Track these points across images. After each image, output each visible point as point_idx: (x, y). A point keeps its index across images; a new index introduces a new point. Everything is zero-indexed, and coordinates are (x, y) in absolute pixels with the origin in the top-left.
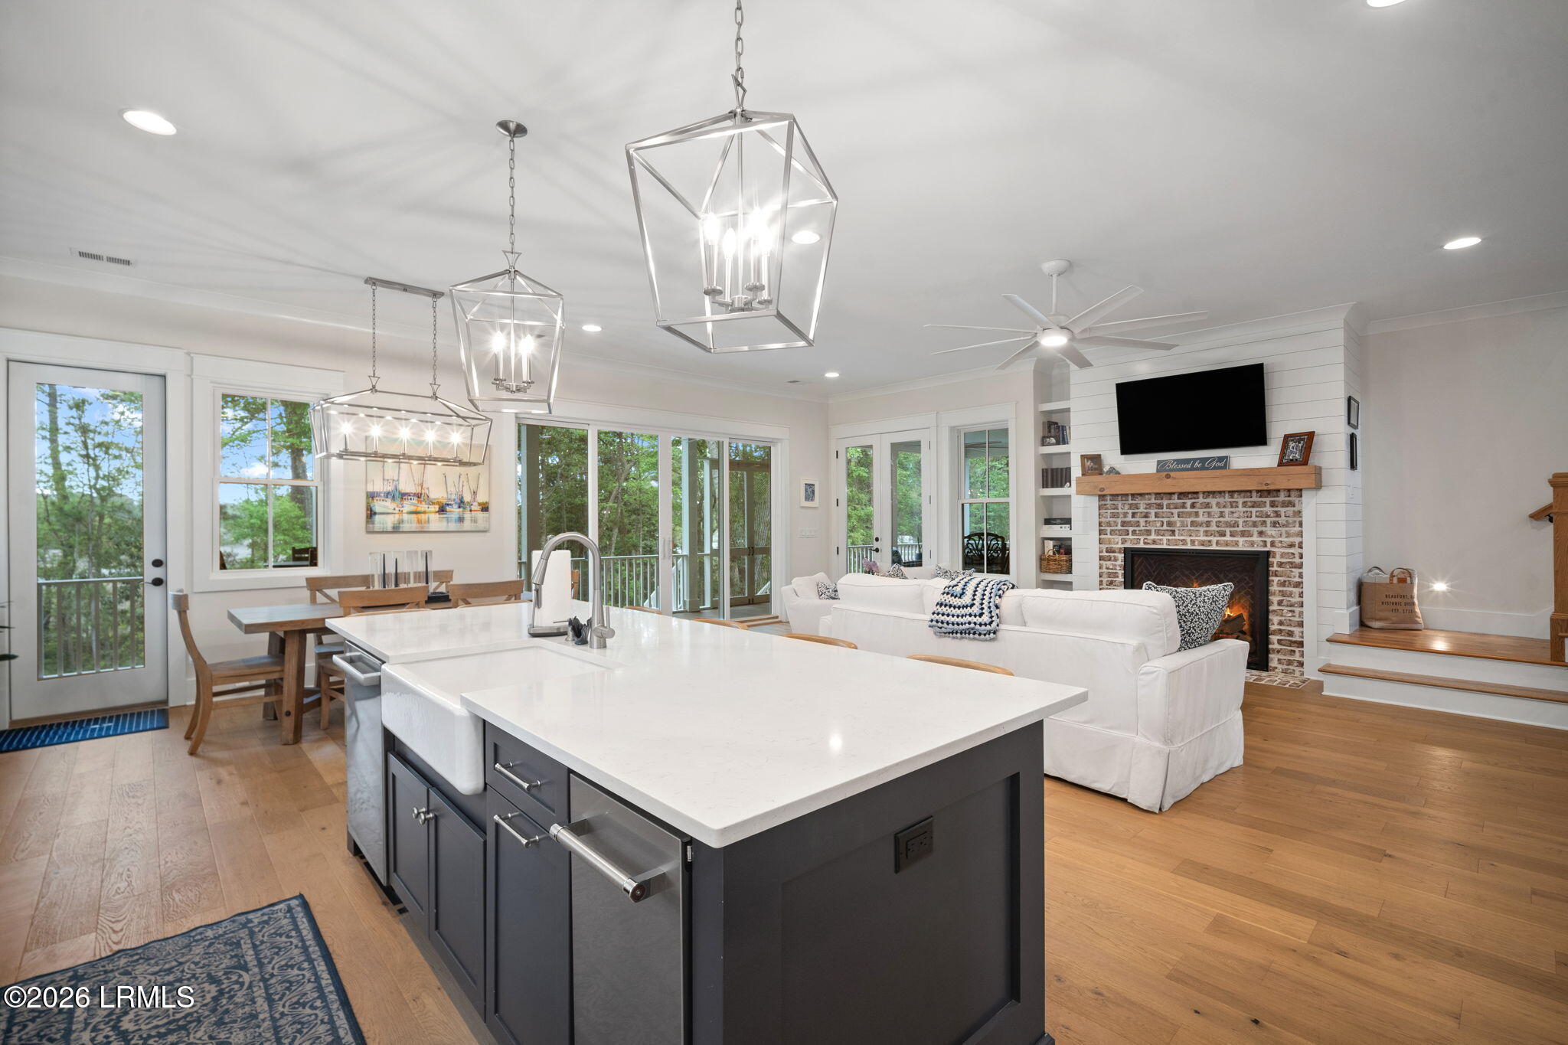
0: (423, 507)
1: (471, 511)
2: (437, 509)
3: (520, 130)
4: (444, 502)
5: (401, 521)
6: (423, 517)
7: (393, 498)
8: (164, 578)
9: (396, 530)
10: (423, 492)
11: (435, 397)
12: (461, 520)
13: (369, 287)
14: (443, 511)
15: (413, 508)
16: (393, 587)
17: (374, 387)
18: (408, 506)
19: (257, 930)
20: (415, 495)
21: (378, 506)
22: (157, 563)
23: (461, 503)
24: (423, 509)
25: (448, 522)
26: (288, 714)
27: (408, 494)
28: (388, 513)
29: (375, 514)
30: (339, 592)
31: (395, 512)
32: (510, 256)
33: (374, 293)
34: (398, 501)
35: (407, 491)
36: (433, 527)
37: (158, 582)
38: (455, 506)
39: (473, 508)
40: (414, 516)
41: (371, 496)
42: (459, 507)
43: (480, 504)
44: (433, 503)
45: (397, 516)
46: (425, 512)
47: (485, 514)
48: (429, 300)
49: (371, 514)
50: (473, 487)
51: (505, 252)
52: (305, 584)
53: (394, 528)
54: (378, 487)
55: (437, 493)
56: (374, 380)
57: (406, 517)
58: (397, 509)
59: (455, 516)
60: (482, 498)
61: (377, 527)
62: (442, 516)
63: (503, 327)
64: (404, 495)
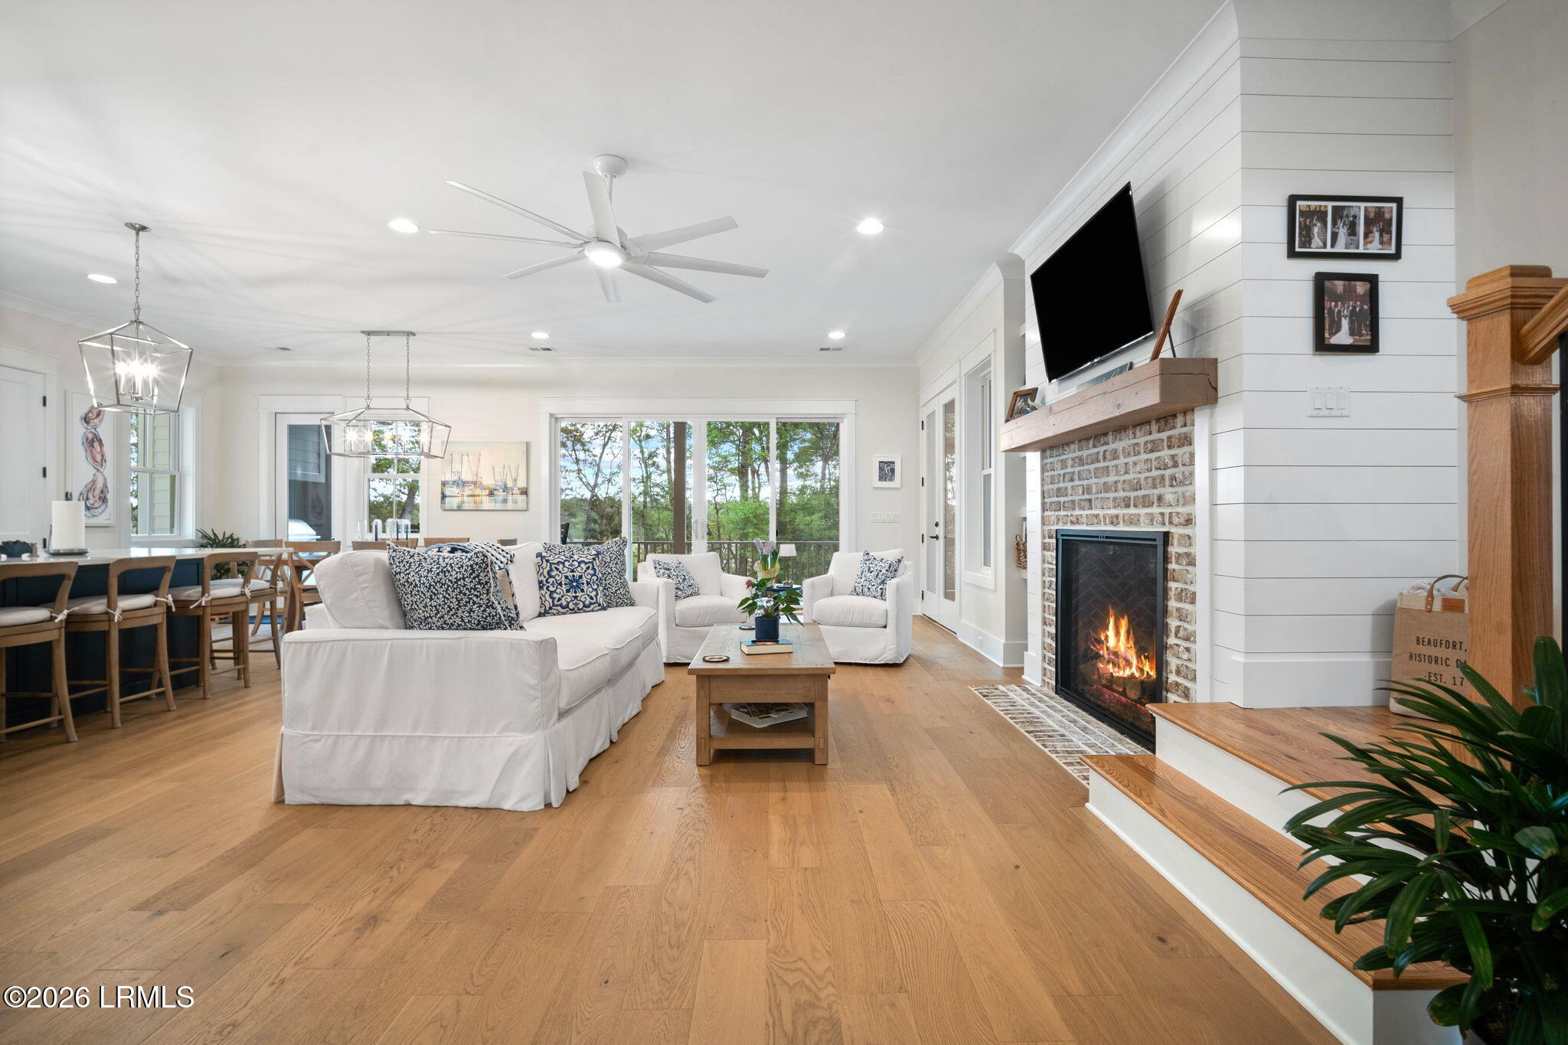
0: (478, 492)
1: (513, 494)
2: (488, 493)
4: (493, 487)
5: (463, 502)
6: (478, 499)
7: (458, 485)
9: (459, 509)
10: (478, 480)
12: (505, 501)
14: (492, 494)
15: (470, 493)
18: (467, 492)
20: (472, 482)
21: (448, 492)
23: (505, 489)
25: (495, 503)
27: (468, 482)
28: (455, 496)
29: (446, 496)
31: (459, 495)
34: (461, 487)
35: (468, 480)
36: (485, 506)
38: (501, 491)
39: (514, 492)
40: (471, 498)
41: (444, 484)
42: (504, 491)
43: (519, 489)
44: (485, 489)
45: (460, 498)
46: (479, 496)
47: (524, 497)
49: (444, 496)
50: (514, 476)
53: (458, 507)
54: (448, 477)
55: (488, 481)
57: (466, 499)
58: (460, 493)
59: (500, 498)
60: (521, 484)
61: (447, 506)
62: (491, 498)
64: (464, 483)
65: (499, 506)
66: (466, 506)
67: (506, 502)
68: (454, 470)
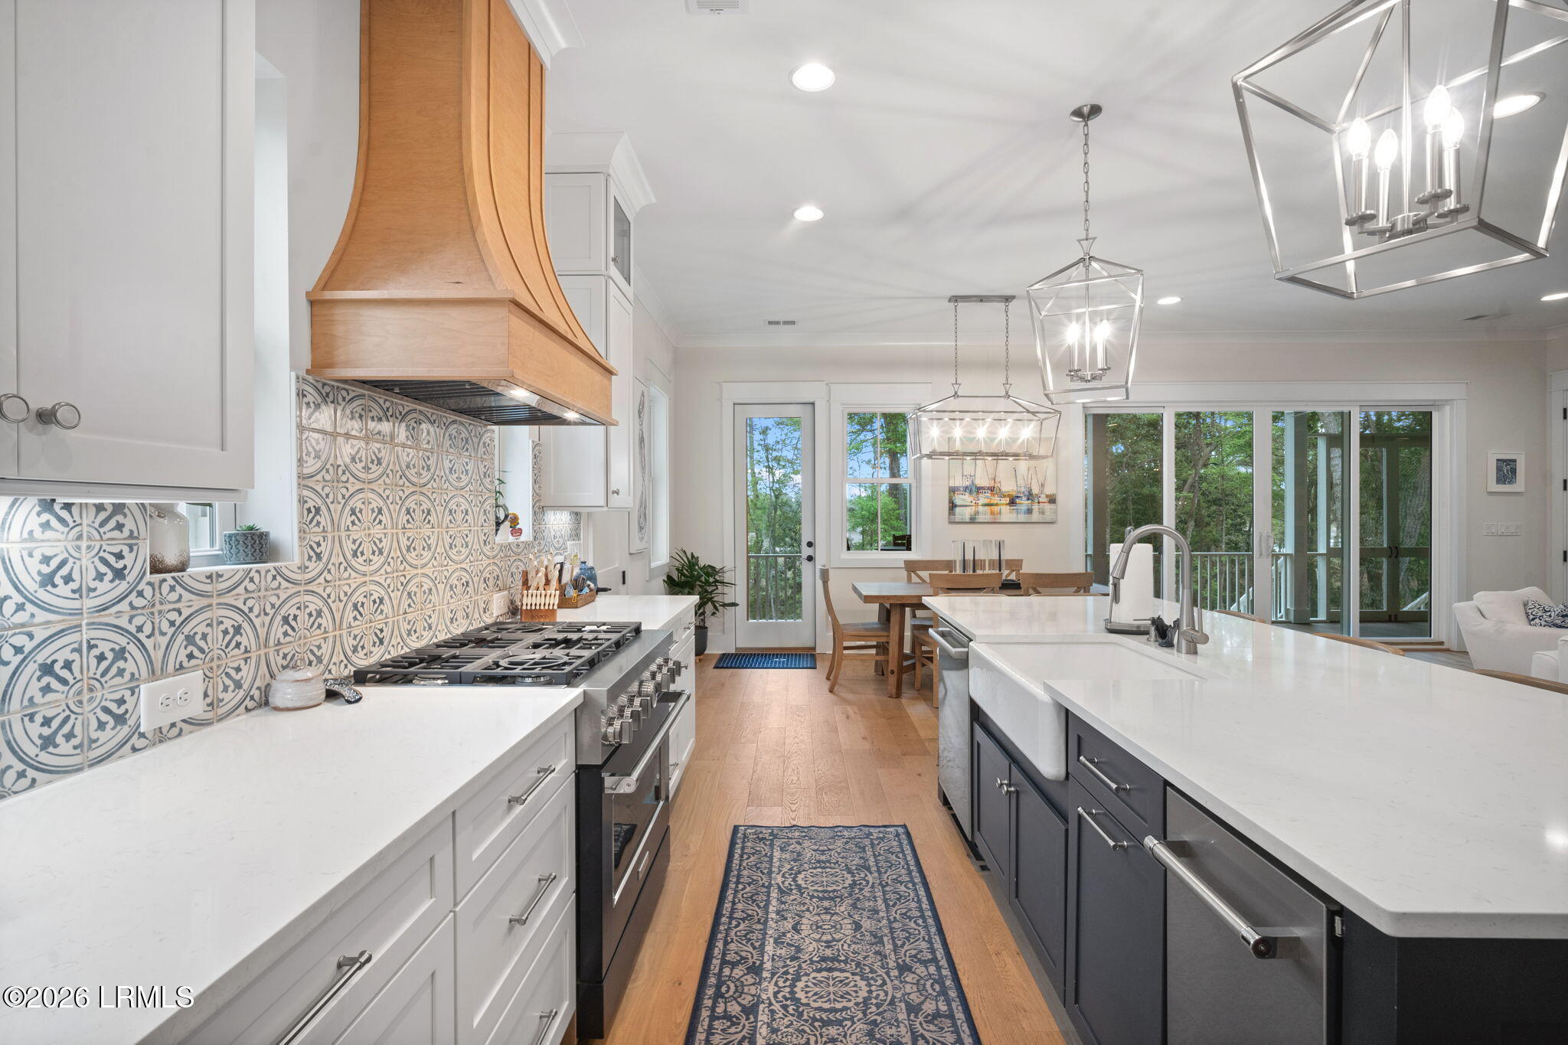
0: (996, 500)
1: (1039, 503)
2: (1008, 502)
3: (1096, 110)
4: (1014, 494)
5: (977, 513)
6: (996, 509)
7: (971, 492)
8: (813, 556)
9: (973, 521)
10: (996, 485)
11: (1007, 396)
12: (1029, 511)
13: (952, 304)
14: (1013, 503)
15: (986, 501)
16: (971, 573)
17: (956, 393)
18: (982, 500)
19: (876, 842)
20: (988, 488)
21: (959, 499)
22: (810, 544)
23: (1030, 496)
24: (995, 502)
25: (1018, 513)
26: (892, 672)
27: (983, 488)
28: (966, 506)
29: (956, 506)
30: (930, 574)
31: (972, 504)
32: (1084, 243)
33: (956, 309)
34: (974, 494)
35: (983, 485)
36: (1005, 518)
37: (810, 558)
38: (1024, 498)
39: (1041, 500)
41: (953, 490)
42: (1028, 499)
43: (1047, 496)
44: (1005, 496)
45: (973, 508)
46: (997, 505)
47: (1053, 506)
48: (1002, 305)
49: (953, 506)
50: (1041, 479)
51: (1079, 241)
52: (903, 566)
53: (971, 519)
54: (958, 482)
55: (1008, 486)
56: (956, 386)
57: (981, 509)
58: (974, 502)
59: (1024, 508)
60: (1049, 490)
61: (958, 518)
62: (1012, 508)
63: (1079, 317)
64: (979, 490)
65: (1022, 518)
66: (981, 518)
67: (1031, 513)
68: (965, 473)
